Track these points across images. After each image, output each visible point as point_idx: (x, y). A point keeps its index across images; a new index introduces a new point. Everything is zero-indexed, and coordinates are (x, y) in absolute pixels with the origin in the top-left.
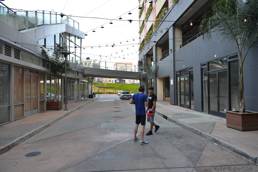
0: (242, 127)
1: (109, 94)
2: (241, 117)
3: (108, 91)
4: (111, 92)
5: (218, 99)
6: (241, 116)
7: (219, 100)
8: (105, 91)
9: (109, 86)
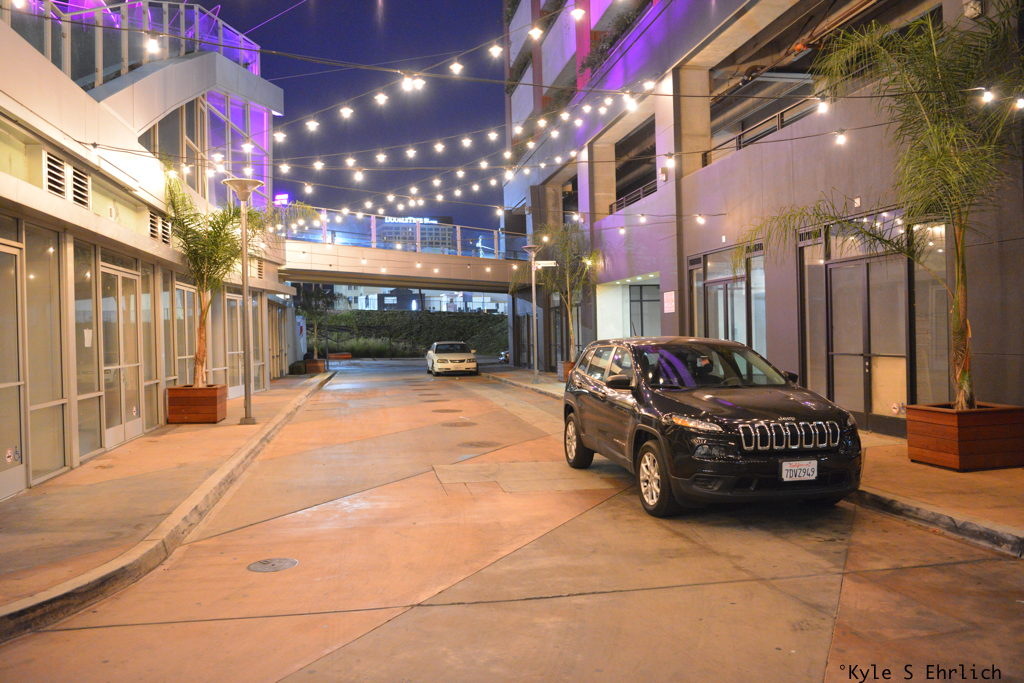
0: (957, 457)
2: (955, 424)
5: (867, 364)
6: (956, 417)
7: (870, 368)
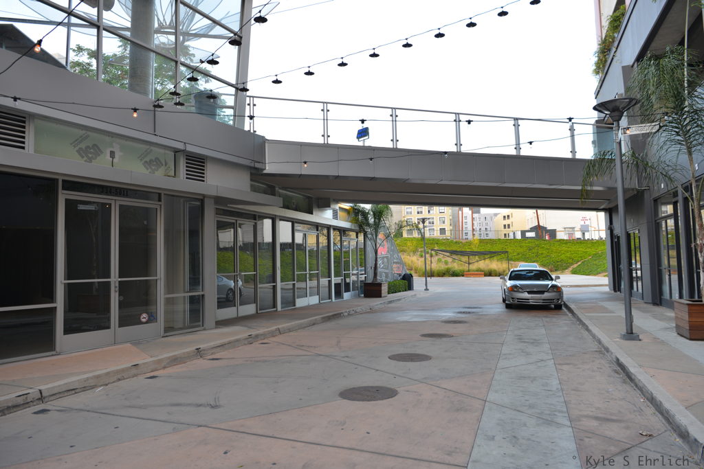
1: (485, 275)
3: (484, 264)
4: (495, 271)
8: (474, 267)
9: (489, 248)
